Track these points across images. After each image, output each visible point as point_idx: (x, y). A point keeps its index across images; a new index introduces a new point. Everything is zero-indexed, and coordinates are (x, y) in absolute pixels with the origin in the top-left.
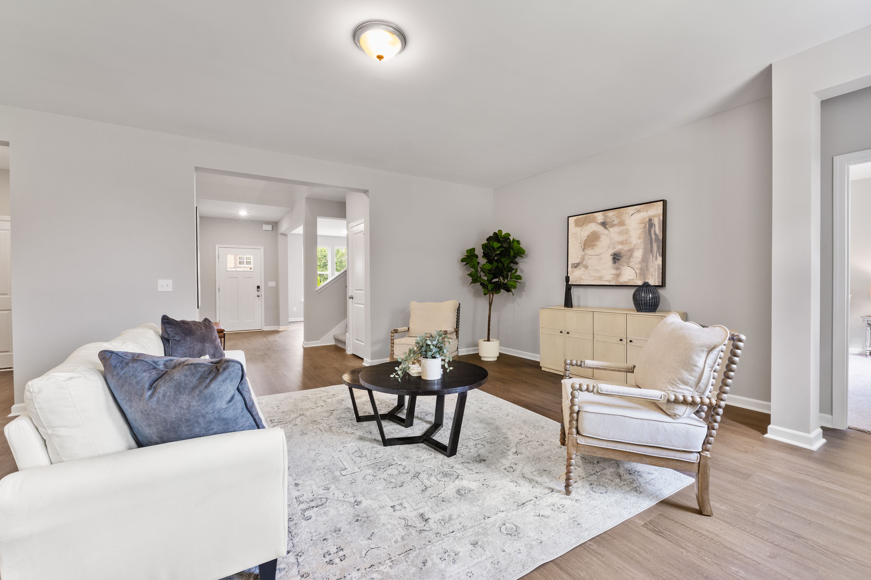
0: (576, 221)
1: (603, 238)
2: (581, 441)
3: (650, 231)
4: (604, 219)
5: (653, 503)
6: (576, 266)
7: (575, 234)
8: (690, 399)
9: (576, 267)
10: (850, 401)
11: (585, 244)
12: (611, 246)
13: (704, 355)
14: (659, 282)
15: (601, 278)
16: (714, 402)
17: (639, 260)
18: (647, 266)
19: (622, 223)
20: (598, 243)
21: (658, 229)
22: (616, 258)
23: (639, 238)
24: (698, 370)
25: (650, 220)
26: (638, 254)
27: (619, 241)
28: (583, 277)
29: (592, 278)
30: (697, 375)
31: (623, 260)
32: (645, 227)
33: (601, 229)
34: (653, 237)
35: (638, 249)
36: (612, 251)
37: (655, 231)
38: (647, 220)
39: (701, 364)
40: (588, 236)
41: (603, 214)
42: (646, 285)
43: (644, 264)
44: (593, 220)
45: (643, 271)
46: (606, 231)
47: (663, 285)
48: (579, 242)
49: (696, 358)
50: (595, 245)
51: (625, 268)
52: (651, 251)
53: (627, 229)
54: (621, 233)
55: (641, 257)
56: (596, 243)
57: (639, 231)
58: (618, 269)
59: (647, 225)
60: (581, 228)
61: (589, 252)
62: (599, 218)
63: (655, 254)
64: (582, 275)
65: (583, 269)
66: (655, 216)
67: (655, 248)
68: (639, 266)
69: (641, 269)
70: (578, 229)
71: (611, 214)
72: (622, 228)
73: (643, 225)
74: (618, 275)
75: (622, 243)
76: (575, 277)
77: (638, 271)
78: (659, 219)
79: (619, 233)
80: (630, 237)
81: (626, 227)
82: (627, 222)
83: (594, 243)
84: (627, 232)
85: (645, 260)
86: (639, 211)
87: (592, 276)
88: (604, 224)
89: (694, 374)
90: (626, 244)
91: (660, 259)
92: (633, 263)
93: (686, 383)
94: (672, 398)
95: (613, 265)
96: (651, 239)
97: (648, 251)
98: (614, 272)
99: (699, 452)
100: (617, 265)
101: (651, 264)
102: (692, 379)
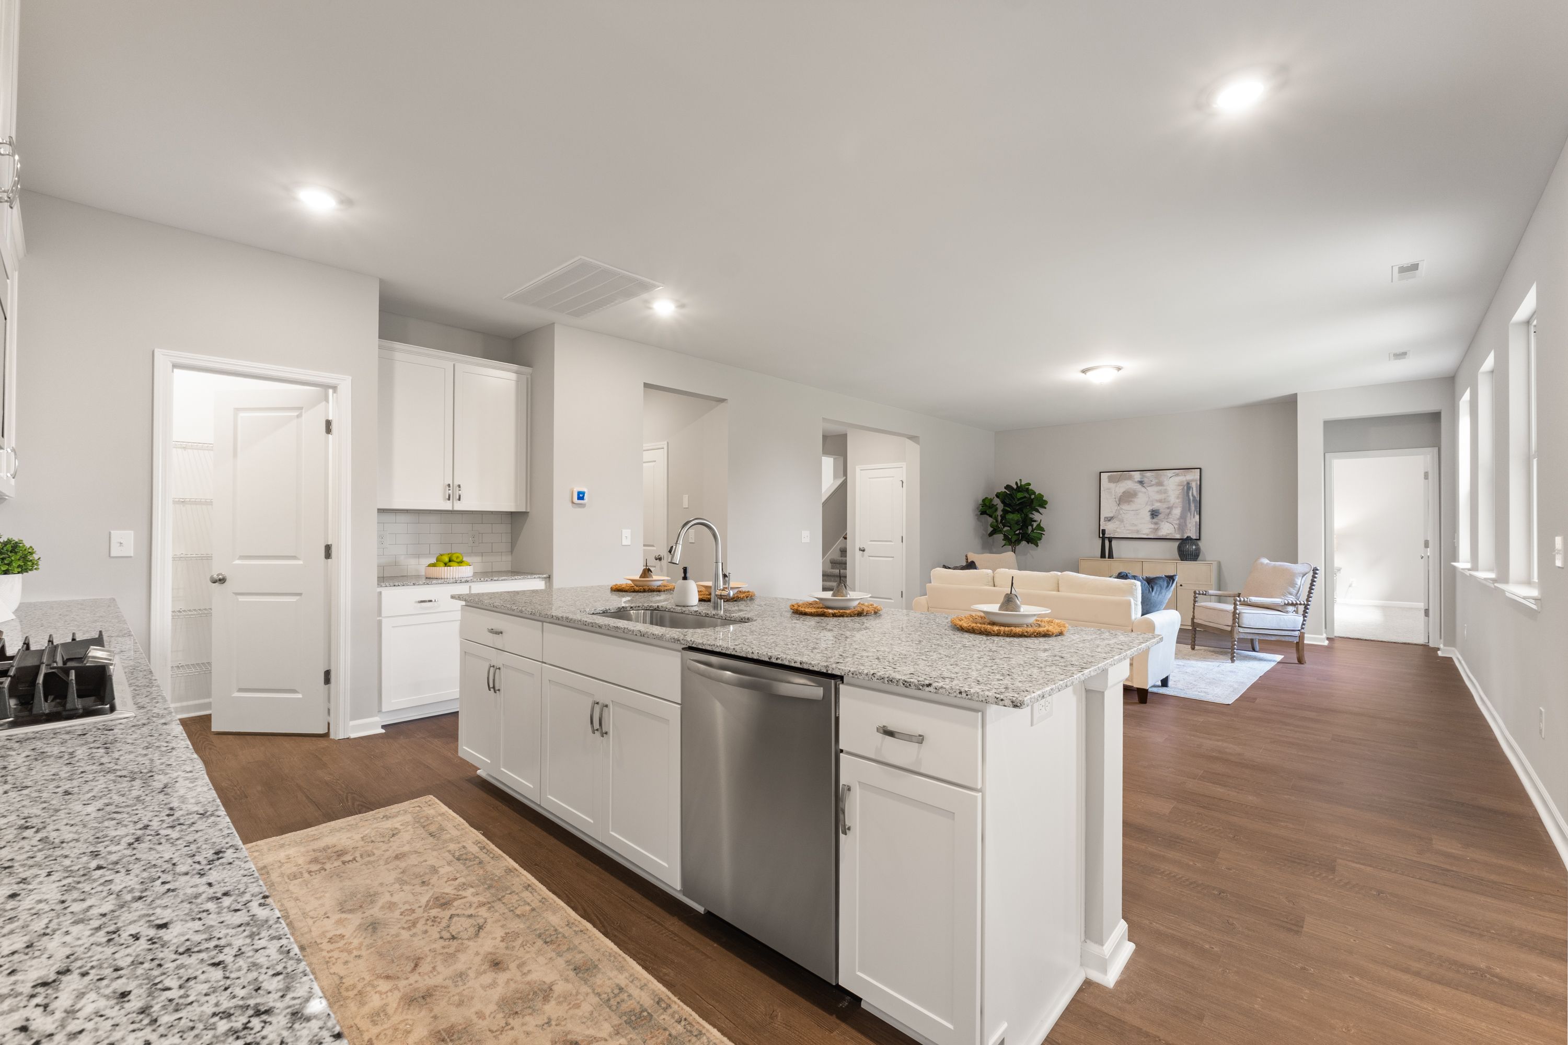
0: (1109, 477)
1: (1140, 495)
2: (1241, 630)
3: (1188, 493)
4: (1141, 478)
5: (1275, 663)
6: (1109, 519)
7: (1108, 489)
8: (1295, 602)
9: (1109, 521)
10: (1335, 624)
11: (1120, 500)
12: (1149, 503)
13: (1300, 578)
14: (1196, 536)
15: (1138, 532)
16: (1306, 603)
17: (1178, 517)
18: (1185, 522)
19: (1160, 484)
20: (1135, 500)
21: (1195, 491)
22: (1154, 514)
23: (1178, 498)
24: (1298, 586)
25: (1188, 484)
26: (1177, 512)
27: (1158, 499)
28: (1118, 530)
29: (1128, 532)
30: (1297, 589)
31: (1161, 516)
32: (1183, 489)
33: (1138, 487)
34: (1191, 498)
35: (1176, 507)
36: (1150, 508)
37: (1192, 493)
38: (1185, 483)
39: (1299, 583)
40: (1124, 493)
41: (1140, 474)
42: (1189, 538)
43: (1182, 521)
44: (1130, 478)
45: (1182, 527)
46: (1143, 490)
47: (1199, 539)
48: (1114, 497)
49: (1296, 580)
50: (1131, 501)
51: (1163, 523)
52: (1189, 509)
53: (1166, 490)
54: (1159, 492)
55: (1179, 514)
56: (1133, 499)
57: (1177, 492)
58: (1156, 524)
59: (1186, 488)
60: (1115, 484)
61: (1125, 507)
62: (1135, 477)
63: (1192, 513)
64: (1117, 528)
65: (1117, 523)
66: (1192, 480)
67: (1193, 508)
68: (1177, 522)
69: (1180, 525)
70: (1112, 485)
71: (1148, 474)
72: (1160, 488)
73: (1182, 487)
74: (1157, 530)
75: (1160, 501)
76: (1111, 529)
77: (1176, 526)
78: (1197, 484)
79: (1158, 492)
80: (1168, 496)
81: (1165, 488)
82: (1166, 483)
83: (1130, 499)
84: (1166, 492)
85: (1183, 517)
86: (1177, 475)
87: (1128, 530)
88: (1141, 483)
89: (1296, 589)
90: (1164, 502)
91: (1197, 517)
92: (1172, 520)
93: (1291, 594)
94: (1286, 602)
95: (1151, 520)
96: (1189, 500)
97: (1186, 510)
98: (1153, 526)
99: (1299, 630)
100: (1154, 520)
101: (1188, 521)
102: (1294, 592)
